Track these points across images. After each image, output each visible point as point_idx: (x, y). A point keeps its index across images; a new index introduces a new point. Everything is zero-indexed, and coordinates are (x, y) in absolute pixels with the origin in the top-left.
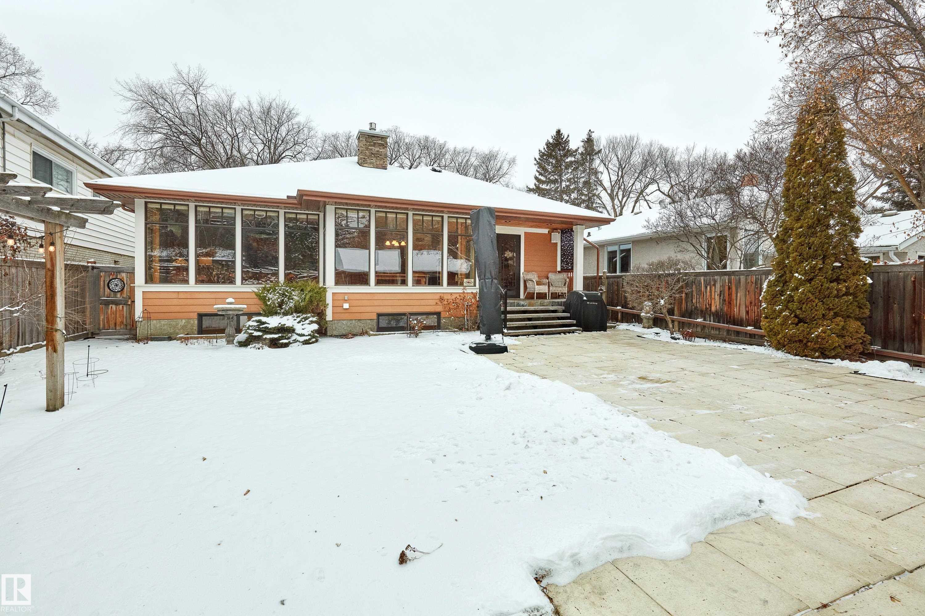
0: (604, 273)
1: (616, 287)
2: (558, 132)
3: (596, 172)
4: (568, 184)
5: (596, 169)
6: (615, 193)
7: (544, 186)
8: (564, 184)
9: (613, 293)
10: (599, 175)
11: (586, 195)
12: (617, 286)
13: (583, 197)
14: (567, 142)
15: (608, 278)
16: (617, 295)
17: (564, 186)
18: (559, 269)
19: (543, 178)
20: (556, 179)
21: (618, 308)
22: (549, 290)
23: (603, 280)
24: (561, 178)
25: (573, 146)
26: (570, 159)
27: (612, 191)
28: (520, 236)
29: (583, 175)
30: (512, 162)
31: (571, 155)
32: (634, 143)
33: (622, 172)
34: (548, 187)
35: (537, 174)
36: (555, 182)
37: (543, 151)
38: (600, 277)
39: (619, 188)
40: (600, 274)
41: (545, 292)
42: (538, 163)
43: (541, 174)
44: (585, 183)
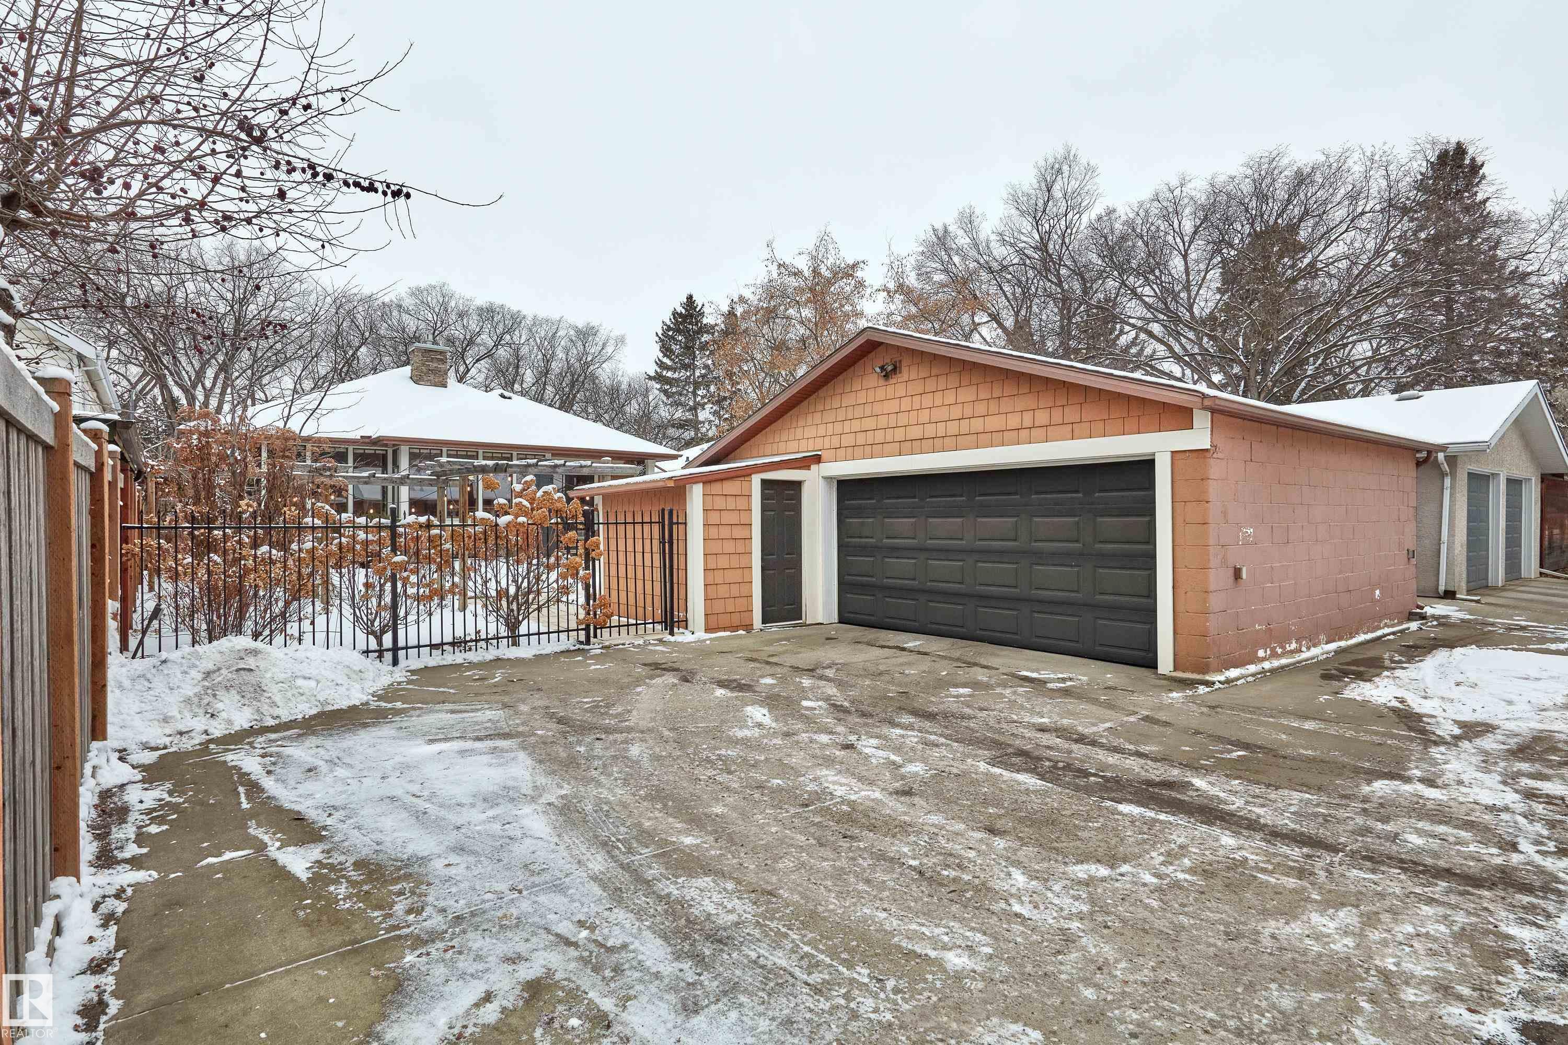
2: (690, 297)
7: (670, 374)
14: (701, 314)
19: (668, 362)
24: (693, 364)
25: (708, 320)
26: (706, 338)
30: (621, 341)
31: (708, 332)
34: (676, 375)
35: (660, 355)
36: (686, 367)
37: (669, 323)
42: (661, 340)
43: (665, 355)
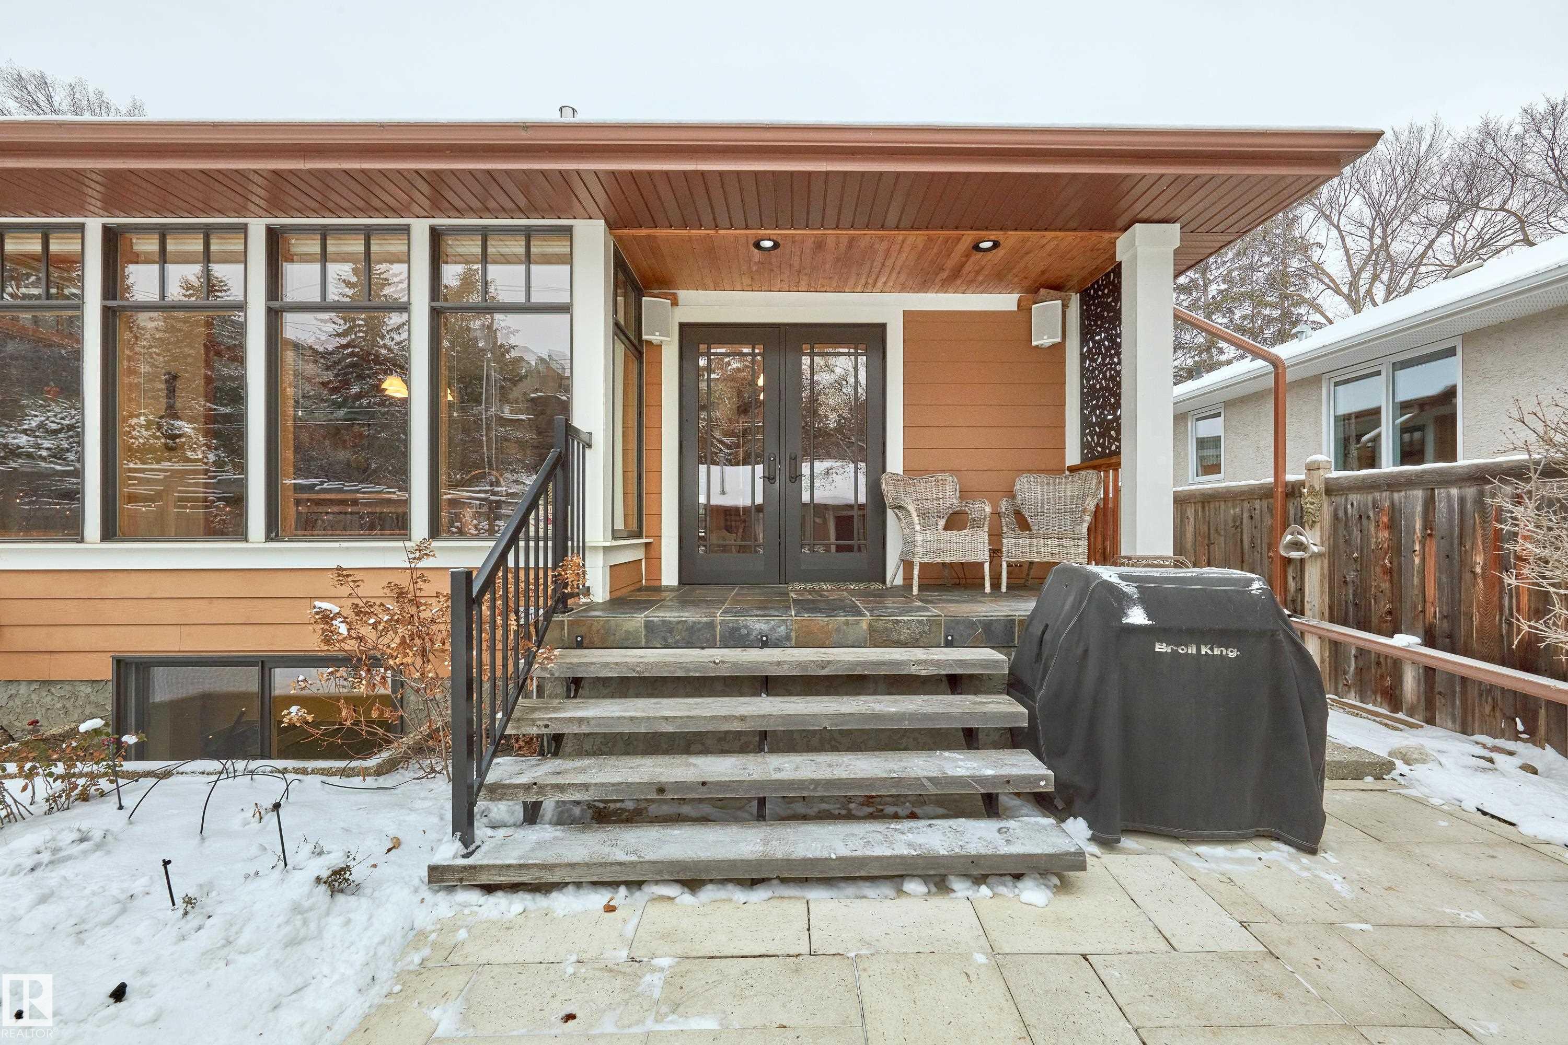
0: (1312, 468)
1: (1384, 534)
3: (1304, 248)
4: (1223, 287)
5: (1303, 238)
6: (1362, 291)
8: (1213, 290)
9: (1362, 565)
10: (1316, 254)
11: (1273, 306)
12: (1393, 526)
13: (1266, 312)
15: (1331, 489)
16: (1389, 572)
17: (1215, 293)
18: (1073, 456)
20: (1192, 280)
21: (1402, 640)
22: (995, 553)
23: (1308, 502)
24: (1204, 278)
27: (1353, 285)
28: (883, 327)
29: (1266, 259)
32: (1424, 148)
33: (1384, 231)
38: (1293, 491)
39: (1375, 278)
40: (1290, 477)
41: (971, 558)
44: (1271, 280)
